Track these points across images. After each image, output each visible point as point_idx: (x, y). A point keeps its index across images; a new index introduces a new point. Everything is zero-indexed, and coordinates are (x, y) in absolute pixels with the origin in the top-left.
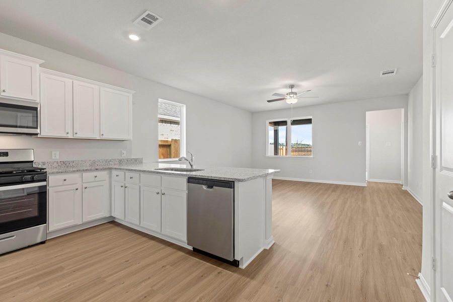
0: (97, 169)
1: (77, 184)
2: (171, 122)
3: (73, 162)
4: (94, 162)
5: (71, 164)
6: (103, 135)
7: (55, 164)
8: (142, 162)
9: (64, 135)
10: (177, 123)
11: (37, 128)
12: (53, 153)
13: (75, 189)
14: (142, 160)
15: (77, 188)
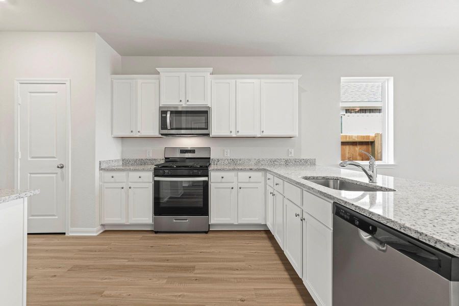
0: (251, 169)
1: (233, 182)
2: (371, 110)
3: (240, 160)
4: (259, 161)
5: (239, 162)
6: (263, 132)
7: (226, 160)
8: (315, 164)
9: (227, 134)
10: (378, 110)
11: (207, 129)
12: (226, 150)
13: (231, 187)
14: (315, 161)
15: (232, 186)
